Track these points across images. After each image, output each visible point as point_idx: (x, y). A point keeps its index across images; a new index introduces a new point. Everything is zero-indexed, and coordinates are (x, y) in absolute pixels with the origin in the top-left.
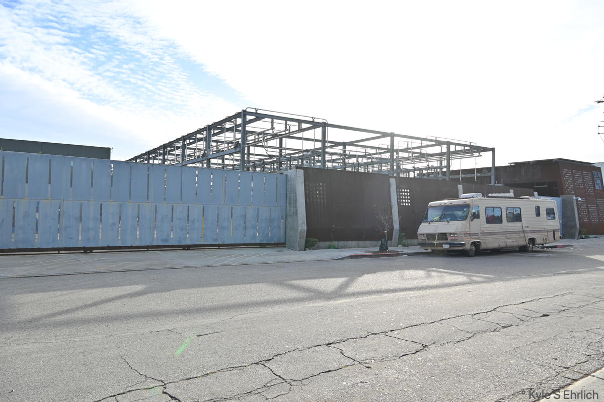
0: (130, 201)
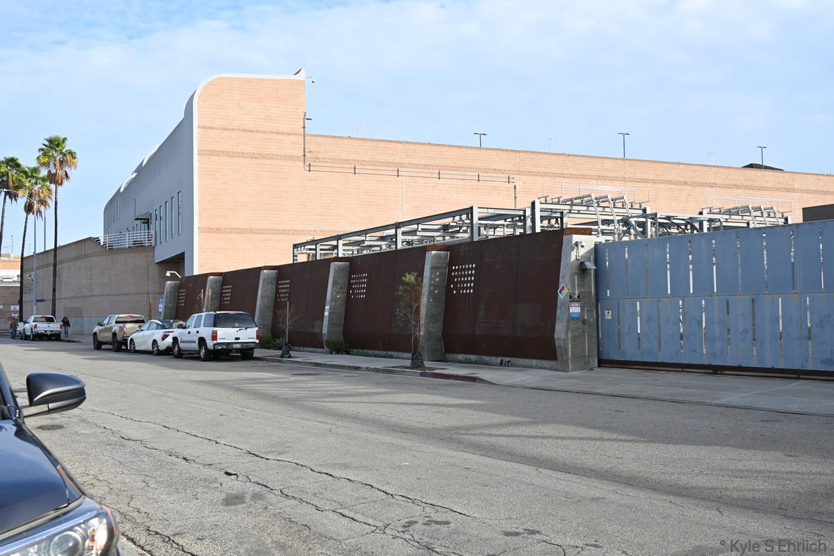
0: (766, 293)
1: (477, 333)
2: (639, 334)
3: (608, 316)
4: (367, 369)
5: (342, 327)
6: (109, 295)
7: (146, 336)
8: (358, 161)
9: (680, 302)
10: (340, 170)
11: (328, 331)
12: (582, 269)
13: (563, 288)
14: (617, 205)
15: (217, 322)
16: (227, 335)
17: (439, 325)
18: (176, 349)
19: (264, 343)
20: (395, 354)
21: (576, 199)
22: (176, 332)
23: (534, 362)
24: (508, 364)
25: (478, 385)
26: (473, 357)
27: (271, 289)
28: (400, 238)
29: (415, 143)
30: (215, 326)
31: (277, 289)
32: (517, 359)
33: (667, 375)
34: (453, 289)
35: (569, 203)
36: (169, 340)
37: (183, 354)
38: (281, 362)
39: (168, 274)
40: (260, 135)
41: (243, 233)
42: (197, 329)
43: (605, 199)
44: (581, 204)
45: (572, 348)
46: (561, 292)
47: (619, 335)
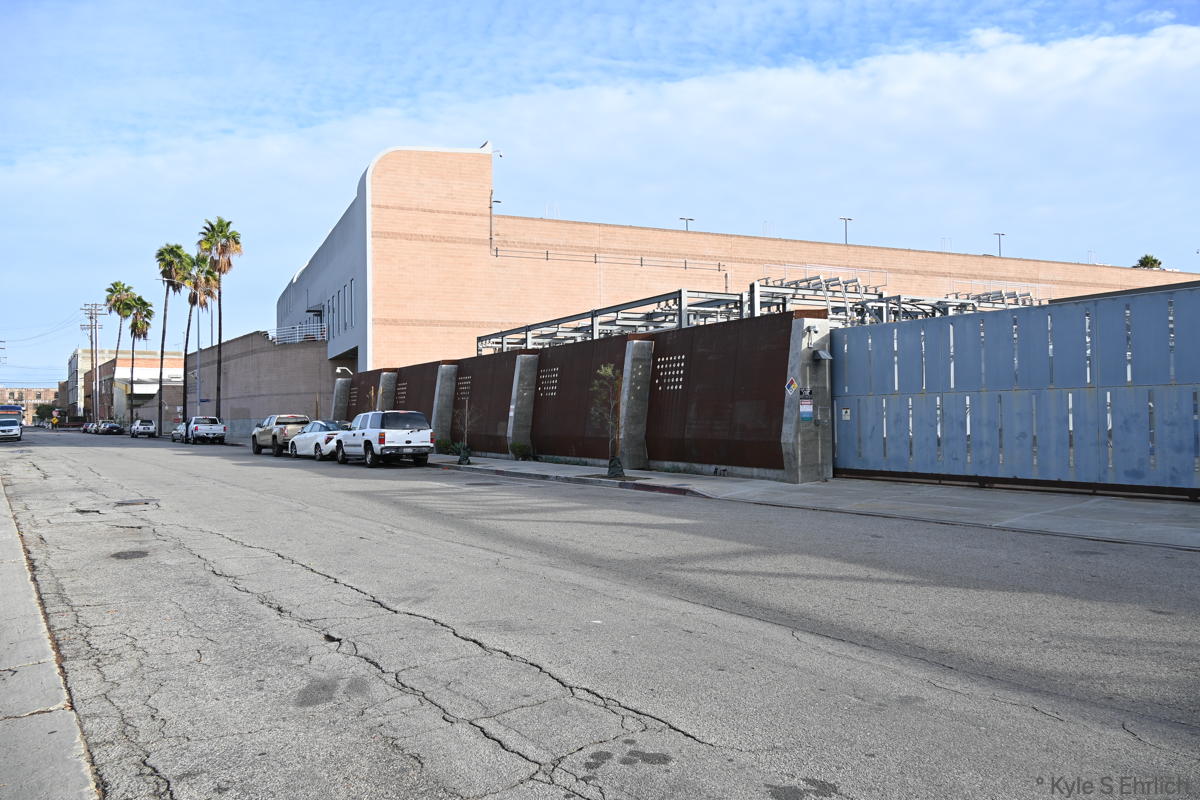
0: (1051, 387)
1: (687, 436)
2: (885, 439)
3: (846, 416)
4: (557, 478)
5: (530, 429)
6: (277, 395)
7: (310, 438)
8: (552, 245)
9: (938, 399)
10: (531, 255)
11: (514, 434)
12: (815, 359)
13: (792, 382)
14: (849, 289)
15: (386, 422)
16: (396, 437)
17: (642, 428)
18: (341, 454)
19: (441, 447)
20: (589, 460)
21: (802, 281)
22: (341, 434)
23: (755, 471)
24: (724, 474)
25: (690, 499)
26: (681, 465)
27: (450, 387)
28: (597, 328)
29: (614, 226)
30: (382, 427)
31: (457, 387)
32: (734, 468)
33: (920, 488)
34: (659, 385)
35: (794, 286)
36: (333, 444)
37: (348, 460)
38: (458, 469)
39: (338, 370)
40: (442, 216)
41: (422, 325)
42: (364, 430)
43: (835, 281)
44: (808, 288)
45: (802, 454)
46: (789, 387)
47: (860, 440)
